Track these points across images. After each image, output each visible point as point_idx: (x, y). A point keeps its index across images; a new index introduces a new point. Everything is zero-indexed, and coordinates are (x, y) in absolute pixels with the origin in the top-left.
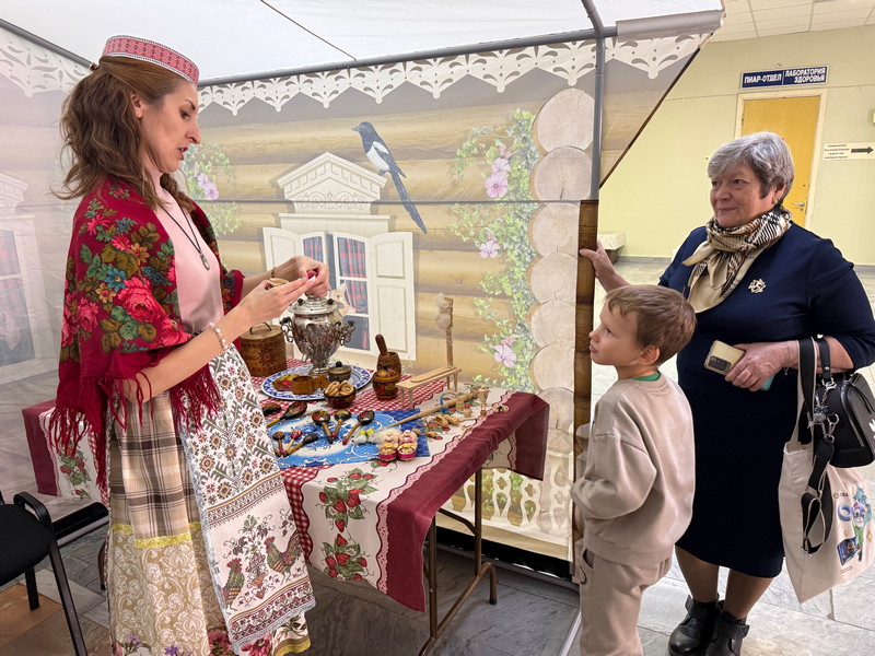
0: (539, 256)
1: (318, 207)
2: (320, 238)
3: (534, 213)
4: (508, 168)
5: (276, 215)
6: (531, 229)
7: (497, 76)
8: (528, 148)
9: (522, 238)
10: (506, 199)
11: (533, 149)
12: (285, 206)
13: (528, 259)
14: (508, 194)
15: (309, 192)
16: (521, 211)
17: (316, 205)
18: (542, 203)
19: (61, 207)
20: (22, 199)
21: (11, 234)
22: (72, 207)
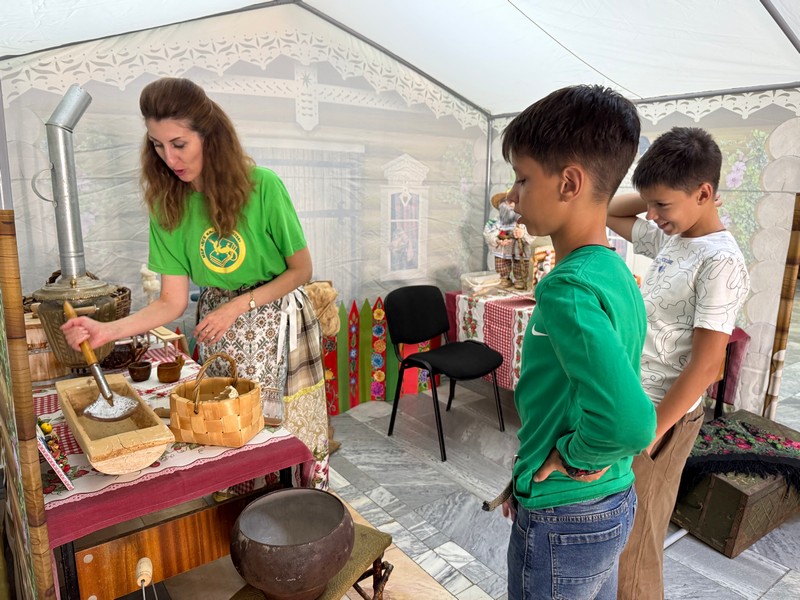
0: (761, 228)
3: (761, 199)
4: (745, 168)
6: (757, 210)
7: (743, 108)
8: (761, 156)
9: (749, 216)
10: (741, 189)
11: (765, 156)
13: (752, 230)
14: (742, 186)
16: (751, 197)
18: (767, 193)
19: (442, 183)
20: (426, 177)
21: (418, 197)
22: (446, 183)
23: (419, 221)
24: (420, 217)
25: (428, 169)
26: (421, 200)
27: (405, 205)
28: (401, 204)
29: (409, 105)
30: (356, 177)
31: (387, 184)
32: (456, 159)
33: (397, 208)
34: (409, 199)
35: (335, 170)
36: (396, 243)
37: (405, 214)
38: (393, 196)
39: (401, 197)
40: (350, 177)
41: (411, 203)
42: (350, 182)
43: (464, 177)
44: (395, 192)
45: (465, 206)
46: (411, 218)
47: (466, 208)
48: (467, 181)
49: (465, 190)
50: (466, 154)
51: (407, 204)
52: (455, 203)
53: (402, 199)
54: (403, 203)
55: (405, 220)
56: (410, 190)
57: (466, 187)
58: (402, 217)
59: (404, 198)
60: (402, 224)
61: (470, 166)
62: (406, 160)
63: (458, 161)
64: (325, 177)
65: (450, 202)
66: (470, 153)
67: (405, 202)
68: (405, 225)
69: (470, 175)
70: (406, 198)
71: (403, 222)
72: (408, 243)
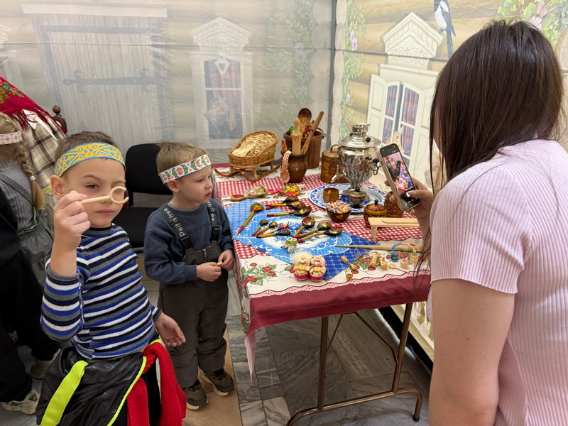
1: (400, 60)
2: (397, 87)
5: (379, 65)
12: (384, 58)
15: (397, 47)
17: (399, 58)
19: (269, 49)
20: (247, 43)
21: (238, 64)
22: (276, 50)
23: (242, 89)
24: (242, 85)
25: (251, 34)
26: (242, 67)
27: (222, 73)
28: (218, 72)
30: (160, 43)
31: (198, 50)
32: (288, 22)
33: (212, 76)
34: (227, 67)
35: (133, 36)
36: (214, 112)
37: (223, 82)
38: (206, 63)
39: (217, 64)
40: (151, 43)
41: (229, 70)
42: (152, 49)
43: (299, 42)
44: (208, 58)
45: (302, 75)
46: (231, 87)
47: (303, 77)
48: (303, 47)
49: (301, 57)
50: (302, 16)
51: (225, 71)
52: (288, 71)
53: (218, 66)
54: (220, 70)
55: (223, 89)
56: (228, 56)
57: (303, 53)
58: (220, 86)
59: (220, 65)
60: (220, 93)
61: (308, 30)
62: (221, 24)
63: (291, 24)
64: (122, 44)
65: (281, 70)
66: (307, 16)
67: (222, 70)
68: (224, 94)
69: (308, 40)
70: (224, 65)
71: (221, 91)
72: (229, 113)
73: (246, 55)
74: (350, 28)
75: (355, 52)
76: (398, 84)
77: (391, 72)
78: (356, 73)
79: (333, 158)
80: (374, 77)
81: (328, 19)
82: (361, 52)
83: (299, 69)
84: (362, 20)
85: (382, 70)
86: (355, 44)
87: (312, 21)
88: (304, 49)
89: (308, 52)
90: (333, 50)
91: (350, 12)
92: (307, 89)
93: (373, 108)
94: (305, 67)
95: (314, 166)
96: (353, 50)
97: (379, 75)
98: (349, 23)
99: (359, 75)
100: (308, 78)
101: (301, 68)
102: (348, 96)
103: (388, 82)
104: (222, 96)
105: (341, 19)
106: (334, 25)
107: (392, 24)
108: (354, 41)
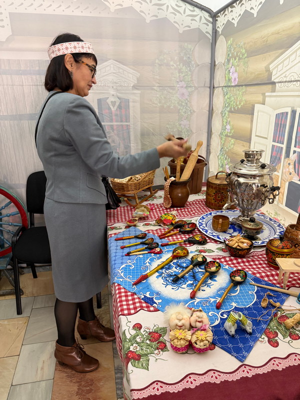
1: (291, 85)
2: (287, 113)
5: (264, 94)
12: (270, 86)
15: (287, 73)
17: (290, 84)
19: (155, 88)
20: (136, 83)
21: (128, 101)
22: (161, 88)
23: (131, 123)
24: (131, 120)
25: (139, 74)
26: (131, 104)
27: (113, 109)
28: (110, 109)
29: (112, 10)
32: (172, 63)
33: (105, 113)
34: (117, 104)
35: (34, 77)
37: (114, 117)
38: (99, 101)
39: (109, 101)
41: (120, 107)
43: (181, 81)
44: (101, 97)
45: (184, 110)
46: (121, 121)
47: (185, 112)
48: (185, 85)
49: (183, 94)
50: (185, 58)
51: (116, 108)
52: (172, 107)
53: (110, 103)
54: (111, 107)
55: (115, 123)
56: (118, 94)
57: (184, 91)
58: (111, 121)
59: (112, 102)
60: (112, 126)
61: (190, 70)
62: (112, 66)
63: (175, 66)
64: (24, 84)
65: (165, 106)
66: (189, 57)
67: (114, 107)
68: (115, 128)
69: (190, 79)
70: (115, 102)
71: (113, 125)
72: (119, 145)
73: (134, 93)
74: (230, 66)
75: (235, 86)
76: (289, 110)
77: (279, 99)
78: (237, 105)
79: (219, 185)
80: (258, 107)
81: (208, 60)
82: (242, 86)
83: (181, 105)
84: (243, 55)
85: (267, 99)
86: (235, 79)
87: (193, 63)
88: (186, 87)
89: (190, 89)
90: (212, 88)
91: (230, 51)
92: (188, 122)
93: (256, 136)
94: (186, 103)
95: (197, 191)
96: (233, 84)
97: (264, 104)
98: (229, 61)
99: (240, 107)
100: (189, 113)
101: (183, 104)
102: (228, 127)
103: (275, 109)
104: (113, 130)
105: (220, 58)
106: (213, 65)
107: (280, 51)
108: (234, 76)
